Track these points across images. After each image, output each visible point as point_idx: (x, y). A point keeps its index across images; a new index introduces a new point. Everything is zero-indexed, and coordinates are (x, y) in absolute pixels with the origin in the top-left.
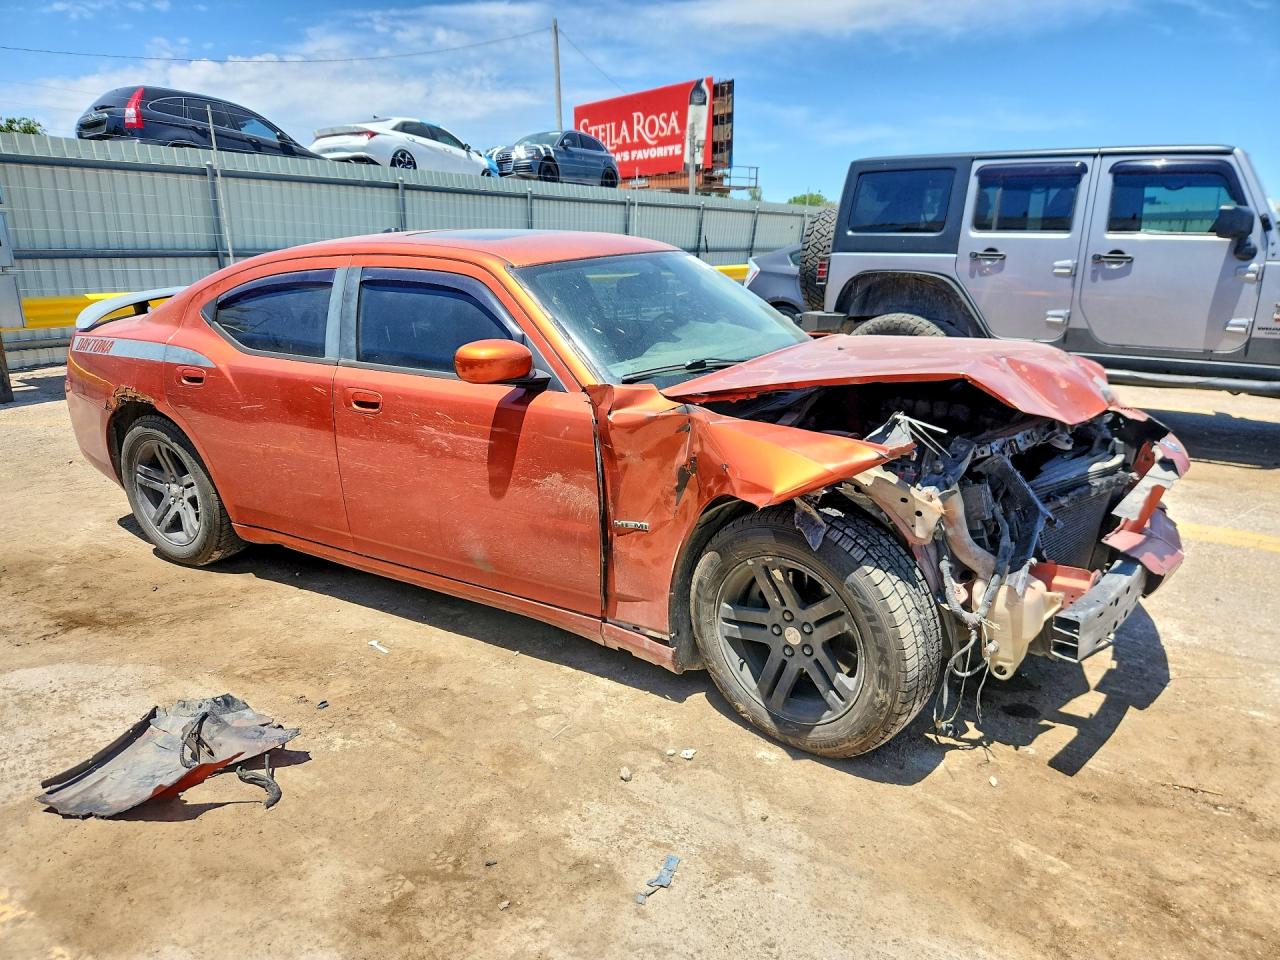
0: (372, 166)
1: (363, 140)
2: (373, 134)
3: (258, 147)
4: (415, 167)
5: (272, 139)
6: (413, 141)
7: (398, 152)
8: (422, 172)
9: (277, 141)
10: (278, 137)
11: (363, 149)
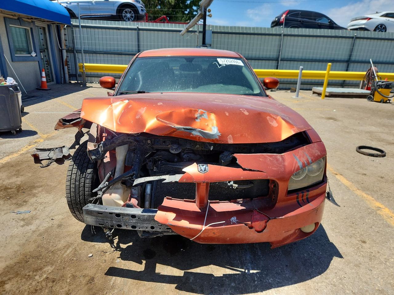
0: (366, 31)
1: (364, 21)
2: (370, 19)
3: (320, 26)
4: (386, 31)
5: (326, 22)
6: (389, 20)
7: (379, 25)
8: (389, 33)
9: (329, 24)
10: (329, 22)
11: (364, 24)
